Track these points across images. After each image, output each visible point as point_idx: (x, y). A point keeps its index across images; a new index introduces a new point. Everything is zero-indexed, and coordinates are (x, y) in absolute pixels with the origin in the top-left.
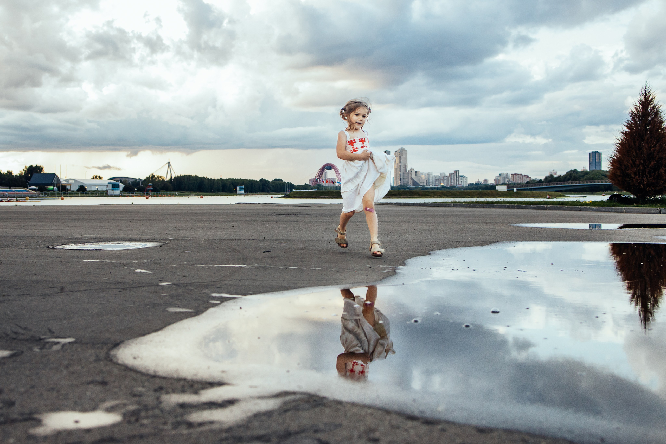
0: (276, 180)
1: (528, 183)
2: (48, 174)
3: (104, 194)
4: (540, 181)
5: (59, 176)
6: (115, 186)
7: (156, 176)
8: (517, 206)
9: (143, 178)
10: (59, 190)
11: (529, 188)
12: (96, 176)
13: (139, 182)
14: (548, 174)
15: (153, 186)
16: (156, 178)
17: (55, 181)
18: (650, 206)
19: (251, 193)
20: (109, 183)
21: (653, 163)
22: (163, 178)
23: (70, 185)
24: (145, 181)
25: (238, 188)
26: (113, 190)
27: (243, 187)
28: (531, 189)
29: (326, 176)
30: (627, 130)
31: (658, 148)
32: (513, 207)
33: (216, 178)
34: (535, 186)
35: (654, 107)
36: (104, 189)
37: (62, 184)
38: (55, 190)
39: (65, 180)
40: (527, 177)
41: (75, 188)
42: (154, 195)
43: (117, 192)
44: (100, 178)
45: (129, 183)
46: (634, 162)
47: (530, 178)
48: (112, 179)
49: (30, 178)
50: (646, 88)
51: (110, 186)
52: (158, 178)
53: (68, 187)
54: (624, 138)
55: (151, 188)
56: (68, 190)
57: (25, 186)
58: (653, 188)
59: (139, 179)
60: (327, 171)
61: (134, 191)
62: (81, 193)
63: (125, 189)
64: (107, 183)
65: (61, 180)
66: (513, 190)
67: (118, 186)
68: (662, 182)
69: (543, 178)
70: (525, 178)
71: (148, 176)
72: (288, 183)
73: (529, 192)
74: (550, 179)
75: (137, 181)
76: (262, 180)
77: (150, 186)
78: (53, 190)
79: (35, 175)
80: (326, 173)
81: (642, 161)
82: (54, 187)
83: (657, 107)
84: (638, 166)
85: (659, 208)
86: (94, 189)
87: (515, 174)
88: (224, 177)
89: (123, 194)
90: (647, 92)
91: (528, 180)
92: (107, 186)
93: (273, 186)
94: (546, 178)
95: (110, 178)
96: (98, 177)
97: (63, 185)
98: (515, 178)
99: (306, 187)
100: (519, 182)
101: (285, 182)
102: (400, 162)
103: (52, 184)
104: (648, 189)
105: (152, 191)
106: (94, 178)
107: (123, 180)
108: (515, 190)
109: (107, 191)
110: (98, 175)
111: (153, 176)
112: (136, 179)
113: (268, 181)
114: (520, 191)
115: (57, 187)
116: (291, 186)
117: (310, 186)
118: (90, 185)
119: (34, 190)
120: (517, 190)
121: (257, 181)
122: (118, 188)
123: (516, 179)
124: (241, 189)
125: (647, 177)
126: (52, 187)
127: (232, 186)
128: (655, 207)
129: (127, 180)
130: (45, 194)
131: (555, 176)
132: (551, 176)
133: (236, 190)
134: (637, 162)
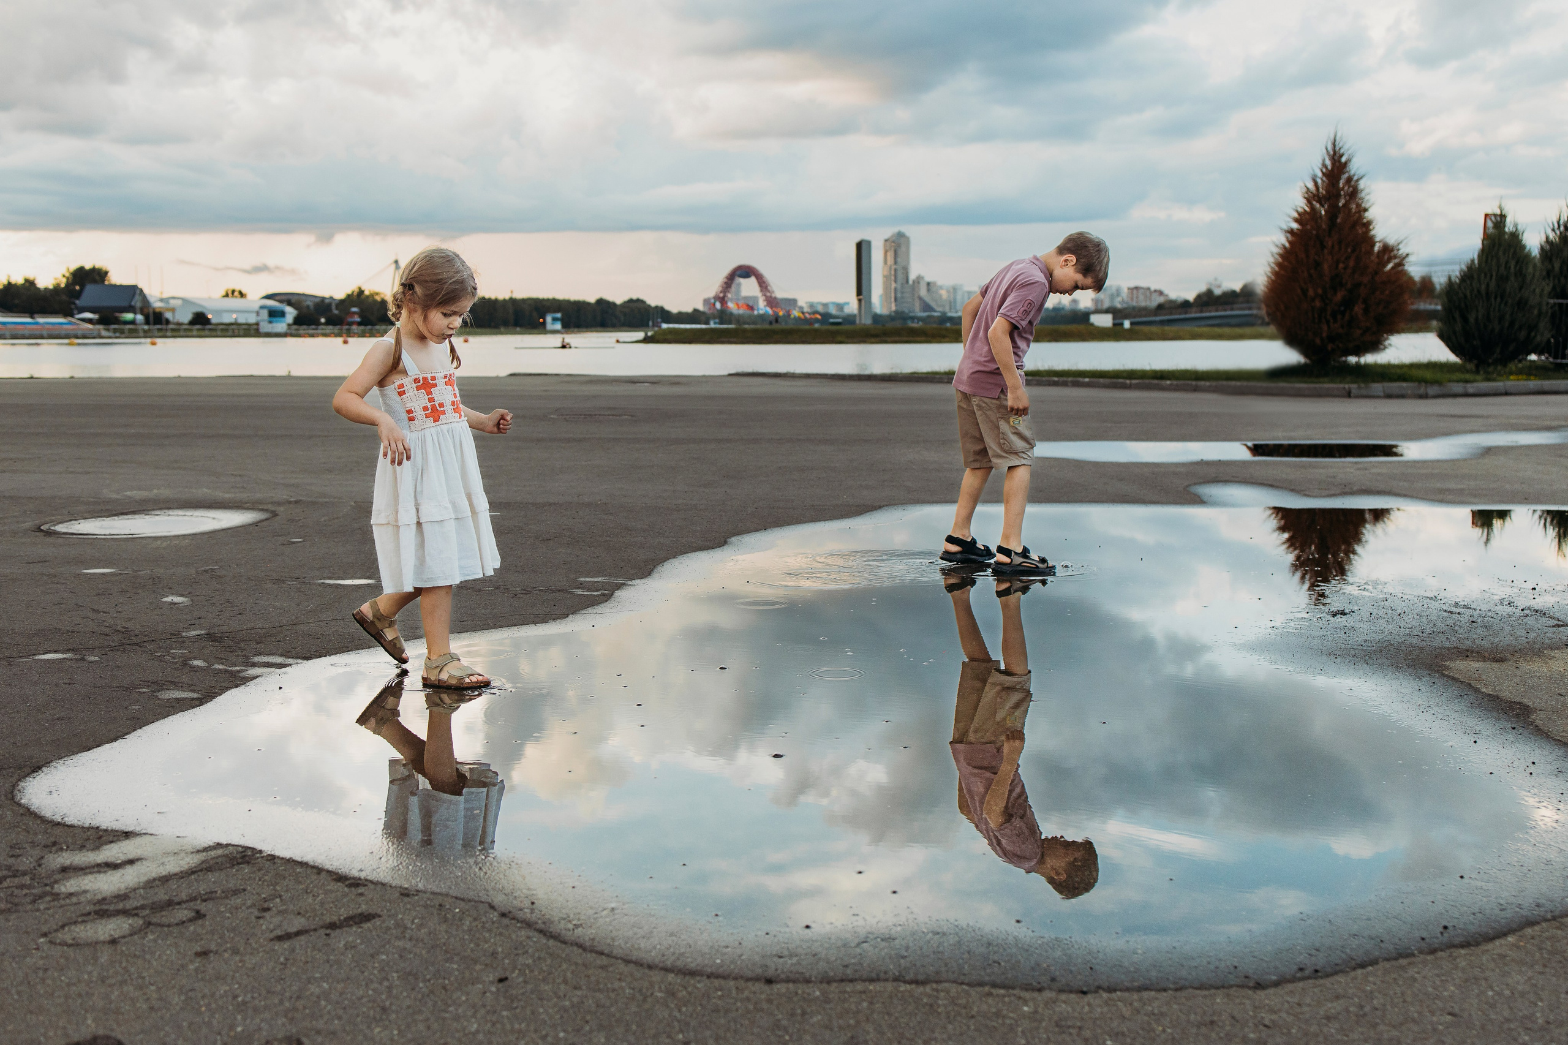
0: (631, 301)
1: (1160, 307)
2: (121, 286)
3: (250, 331)
4: (1186, 304)
5: (146, 291)
6: (275, 314)
7: (367, 293)
8: (1072, 382)
9: (340, 294)
10: (147, 322)
11: (1158, 318)
12: (233, 292)
13: (330, 305)
14: (1203, 288)
15: (361, 314)
16: (368, 297)
17: (137, 303)
18: (1332, 382)
19: (576, 330)
20: (262, 307)
21: (1339, 296)
22: (382, 296)
23: (173, 310)
24: (342, 302)
25: (549, 319)
26: (270, 322)
27: (559, 315)
28: (1162, 323)
29: (738, 291)
30: (1295, 226)
31: (1352, 263)
32: (1065, 384)
33: (501, 297)
34: (1171, 314)
35: (1349, 180)
36: (252, 319)
37: (154, 309)
38: (138, 322)
39: (162, 300)
40: (1161, 293)
41: (185, 317)
42: (362, 335)
43: (281, 326)
44: (242, 295)
45: (308, 307)
46: (1305, 292)
47: (1167, 296)
48: (269, 297)
49: (78, 295)
50: (1335, 140)
51: (265, 314)
52: (372, 295)
53: (168, 315)
54: (1290, 242)
55: (357, 319)
56: (168, 322)
57: (68, 313)
58: (1341, 345)
59: (331, 298)
60: (742, 280)
61: (318, 323)
62: (198, 330)
63: (298, 321)
64: (256, 307)
65: (151, 300)
66: (1122, 324)
67: (282, 314)
68: (1359, 332)
69: (1191, 297)
70: (1155, 296)
71: (350, 292)
72: (657, 307)
73: (1154, 329)
74: (1207, 300)
75: (327, 301)
76: (601, 302)
77: (355, 313)
78: (133, 322)
79: (90, 289)
80: (739, 285)
81: (1320, 291)
82: (135, 313)
83: (1355, 178)
84: (1313, 300)
85: (1347, 386)
86: (228, 319)
87: (1137, 288)
88: (519, 295)
89: (294, 332)
90: (1337, 148)
91: (1161, 300)
92: (258, 314)
93: (625, 314)
94: (1199, 297)
95: (264, 294)
96: (236, 294)
97: (157, 310)
98: (1135, 296)
99: (694, 316)
100: (1143, 304)
101: (649, 306)
102: (896, 263)
103: (131, 309)
104: (1330, 347)
105: (359, 324)
106: (227, 295)
107: (294, 299)
108: (1127, 324)
109: (257, 324)
110: (237, 288)
111: (361, 292)
112: (323, 299)
113: (614, 304)
114: (1137, 328)
115: (142, 314)
116: (664, 315)
117: (703, 313)
118: (219, 312)
119: (90, 321)
120: (1132, 324)
121: (589, 304)
122: (282, 319)
123: (1137, 298)
124: (555, 320)
125: (1328, 322)
126: (129, 316)
127: (535, 314)
128: (1341, 382)
129: (304, 298)
130: (115, 331)
131: (1218, 292)
132: (1209, 292)
133: (544, 324)
134: (1311, 293)
